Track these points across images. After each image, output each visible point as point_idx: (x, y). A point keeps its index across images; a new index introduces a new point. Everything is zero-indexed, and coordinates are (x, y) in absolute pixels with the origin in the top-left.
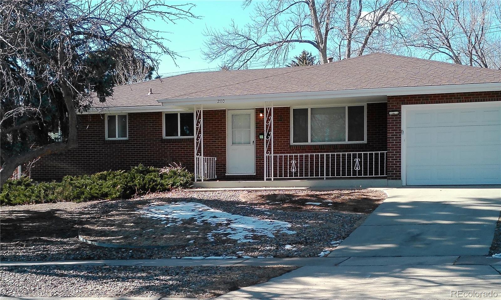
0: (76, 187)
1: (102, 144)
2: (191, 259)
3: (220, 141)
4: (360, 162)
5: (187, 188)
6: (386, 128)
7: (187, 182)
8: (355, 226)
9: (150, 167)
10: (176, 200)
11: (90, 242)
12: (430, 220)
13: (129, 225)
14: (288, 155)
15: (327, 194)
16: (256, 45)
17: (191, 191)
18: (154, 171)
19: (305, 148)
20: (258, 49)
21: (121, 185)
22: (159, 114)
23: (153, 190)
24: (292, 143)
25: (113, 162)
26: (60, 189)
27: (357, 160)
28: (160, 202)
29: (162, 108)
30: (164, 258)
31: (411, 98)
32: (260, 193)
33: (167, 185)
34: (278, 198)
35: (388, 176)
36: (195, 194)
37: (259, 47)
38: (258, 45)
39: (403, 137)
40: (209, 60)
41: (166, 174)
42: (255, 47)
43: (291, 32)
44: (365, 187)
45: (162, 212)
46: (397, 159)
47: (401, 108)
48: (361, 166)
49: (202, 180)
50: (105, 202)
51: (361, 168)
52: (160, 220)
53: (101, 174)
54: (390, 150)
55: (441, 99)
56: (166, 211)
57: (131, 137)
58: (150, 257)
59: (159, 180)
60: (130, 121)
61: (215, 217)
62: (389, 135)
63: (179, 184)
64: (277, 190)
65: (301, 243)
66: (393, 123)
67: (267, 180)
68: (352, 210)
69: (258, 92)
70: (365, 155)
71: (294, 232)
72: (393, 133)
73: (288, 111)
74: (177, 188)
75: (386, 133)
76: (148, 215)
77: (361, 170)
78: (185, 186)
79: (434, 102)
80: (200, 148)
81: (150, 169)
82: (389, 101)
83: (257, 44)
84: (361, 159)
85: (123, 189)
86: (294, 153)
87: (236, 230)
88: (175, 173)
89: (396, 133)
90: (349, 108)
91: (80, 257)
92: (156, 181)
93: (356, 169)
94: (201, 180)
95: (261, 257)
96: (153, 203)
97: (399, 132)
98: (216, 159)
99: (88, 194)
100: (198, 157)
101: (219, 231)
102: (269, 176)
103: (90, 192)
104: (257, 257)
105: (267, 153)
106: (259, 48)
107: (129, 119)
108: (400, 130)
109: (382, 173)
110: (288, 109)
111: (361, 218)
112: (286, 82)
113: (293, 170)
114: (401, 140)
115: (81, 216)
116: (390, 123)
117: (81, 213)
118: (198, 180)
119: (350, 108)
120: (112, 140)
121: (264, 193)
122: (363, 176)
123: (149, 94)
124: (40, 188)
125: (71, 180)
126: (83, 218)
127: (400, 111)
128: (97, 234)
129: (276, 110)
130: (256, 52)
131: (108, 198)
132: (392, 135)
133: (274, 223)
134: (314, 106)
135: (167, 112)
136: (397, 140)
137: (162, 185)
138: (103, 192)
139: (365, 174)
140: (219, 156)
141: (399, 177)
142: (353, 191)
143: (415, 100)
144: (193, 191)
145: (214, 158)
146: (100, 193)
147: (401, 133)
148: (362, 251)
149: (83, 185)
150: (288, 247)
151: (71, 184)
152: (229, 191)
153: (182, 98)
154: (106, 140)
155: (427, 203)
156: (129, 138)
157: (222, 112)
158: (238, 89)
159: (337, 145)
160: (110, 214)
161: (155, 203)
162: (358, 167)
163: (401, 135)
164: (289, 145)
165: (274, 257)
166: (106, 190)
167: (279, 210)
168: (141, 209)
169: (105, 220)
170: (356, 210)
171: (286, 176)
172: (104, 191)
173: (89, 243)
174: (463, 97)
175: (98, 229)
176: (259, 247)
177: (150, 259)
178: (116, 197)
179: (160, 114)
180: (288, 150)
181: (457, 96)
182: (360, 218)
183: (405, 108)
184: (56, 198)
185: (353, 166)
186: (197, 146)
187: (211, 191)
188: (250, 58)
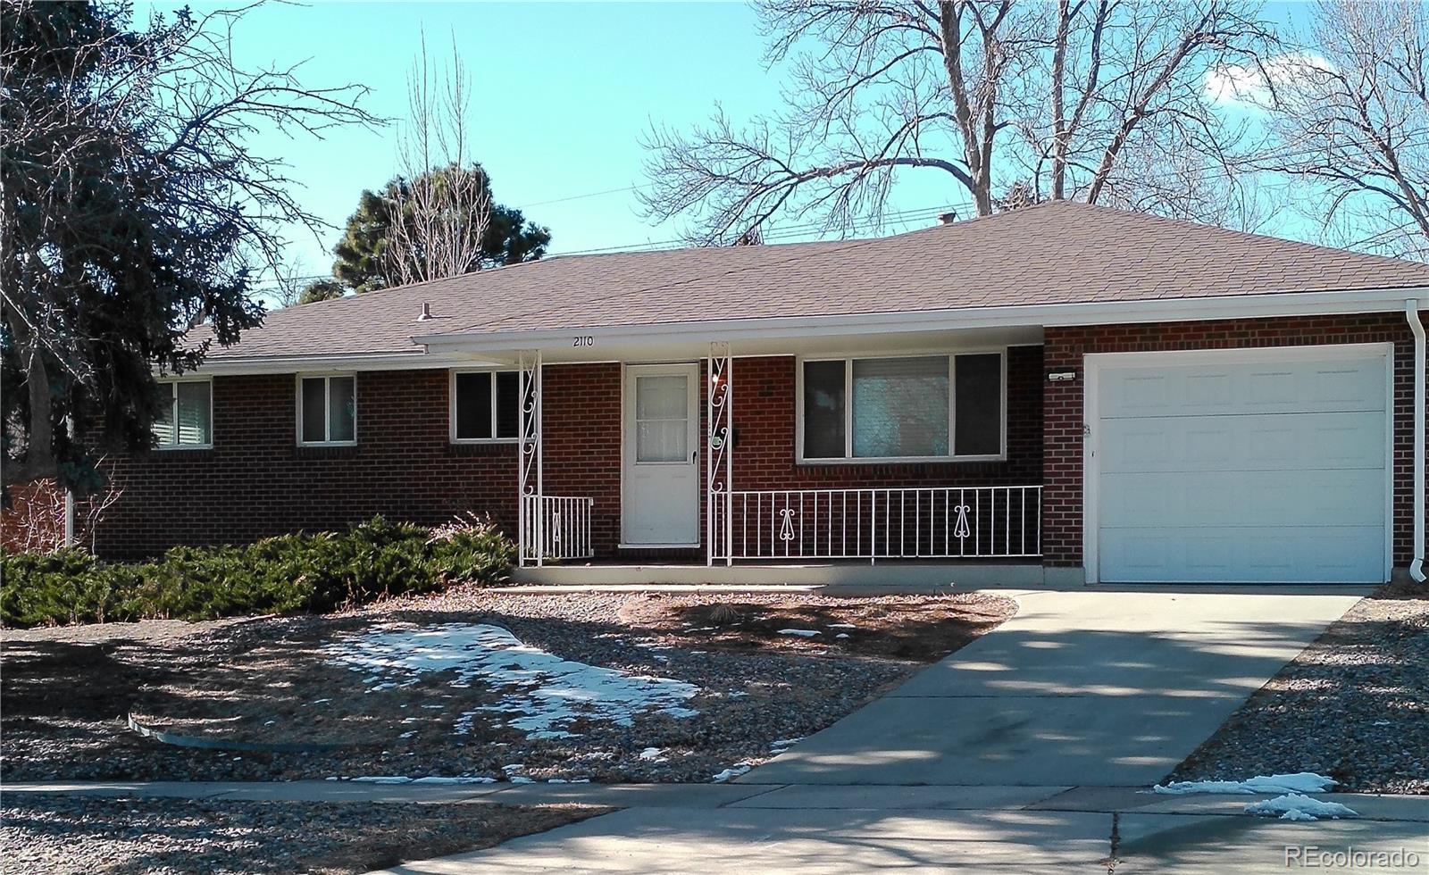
0: (196, 577)
1: (286, 459)
2: (373, 783)
3: (603, 453)
4: (971, 516)
5: (492, 584)
6: (1042, 417)
7: (494, 568)
8: (869, 697)
9: (403, 524)
10: (441, 619)
11: (146, 732)
12: (1076, 686)
13: (277, 685)
14: (773, 492)
15: (849, 607)
16: (788, 175)
17: (498, 593)
18: (414, 534)
19: (835, 473)
20: (792, 186)
21: (311, 573)
22: (439, 375)
23: (397, 589)
24: (801, 459)
25: (317, 508)
26: (151, 584)
27: (962, 509)
28: (399, 624)
29: (424, 358)
30: (309, 778)
31: (1109, 334)
32: (678, 602)
33: (436, 574)
34: (715, 615)
35: (1046, 557)
36: (505, 601)
37: (796, 180)
38: (794, 175)
39: (1090, 444)
40: (654, 218)
41: (444, 543)
42: (788, 179)
43: (896, 136)
44: (971, 587)
45: (386, 650)
46: (1070, 509)
47: (1081, 362)
48: (972, 527)
49: (540, 563)
50: (262, 620)
51: (973, 532)
52: (366, 672)
53: (272, 543)
54: (1050, 481)
55: (1193, 337)
56: (399, 649)
57: (364, 440)
58: (275, 775)
59: (417, 560)
60: (363, 395)
61: (515, 667)
62: (1049, 439)
63: (468, 572)
64: (730, 592)
65: (688, 744)
66: (1061, 404)
67: (715, 562)
68: (893, 653)
69: (687, 315)
70: (985, 495)
71: (695, 712)
72: (1060, 433)
73: (788, 369)
74: (459, 583)
75: (1040, 432)
76: (344, 658)
77: (972, 538)
78: (484, 578)
79: (1175, 344)
80: (534, 471)
81: (404, 528)
82: (1050, 342)
83: (790, 172)
84: (973, 507)
85: (315, 584)
86: (788, 487)
87: (543, 704)
88: (465, 541)
89: (1067, 432)
90: (957, 358)
91: (98, 773)
92: (408, 563)
93: (958, 534)
94: (535, 563)
95: (557, 781)
96: (378, 626)
97: (1076, 429)
98: (591, 503)
99: (223, 599)
100: (528, 497)
101: (499, 705)
102: (719, 554)
103: (229, 594)
104: (547, 780)
105: (716, 487)
106: (796, 184)
107: (359, 389)
108: (1080, 425)
109: (1031, 548)
110: (791, 361)
111: (901, 674)
112: (775, 286)
113: (787, 535)
114: (1081, 453)
115: (175, 658)
116: (1053, 405)
117: (181, 651)
118: (526, 563)
119: (960, 360)
120: (314, 448)
121: (690, 602)
122: (977, 555)
123: (420, 319)
124: (101, 579)
125: (188, 558)
126: (173, 666)
127: (1079, 371)
128: (181, 708)
129: (741, 364)
130: (787, 193)
131: (272, 610)
132: (1056, 440)
133: (656, 685)
134: (861, 353)
135: (462, 369)
136: (1071, 453)
137: (422, 574)
138: (260, 594)
139: (985, 548)
140: (600, 494)
141: (1075, 559)
142: (936, 598)
143: (1122, 339)
144: (504, 594)
145: (586, 501)
146: (254, 596)
147: (1081, 432)
148: (835, 769)
149: (214, 573)
150: (650, 754)
151: (182, 568)
152: (602, 592)
153: (475, 332)
154: (298, 446)
155: (1108, 634)
156: (358, 440)
157: (608, 369)
158: (637, 306)
159: (922, 465)
160: (247, 654)
161: (384, 626)
162: (965, 528)
163: (1081, 439)
164: (791, 464)
165: (593, 780)
166: (269, 587)
167: (696, 650)
168: (339, 641)
169: (226, 671)
170: (903, 653)
171: (766, 552)
172: (265, 591)
173: (146, 735)
174: (1257, 331)
175: (192, 697)
176: (569, 753)
177: (271, 781)
178: (296, 608)
179: (442, 374)
180: (788, 479)
181: (1239, 327)
182: (896, 676)
183: (1095, 365)
184: (138, 607)
185: (952, 527)
186: (526, 466)
187: (551, 593)
188: (769, 210)
